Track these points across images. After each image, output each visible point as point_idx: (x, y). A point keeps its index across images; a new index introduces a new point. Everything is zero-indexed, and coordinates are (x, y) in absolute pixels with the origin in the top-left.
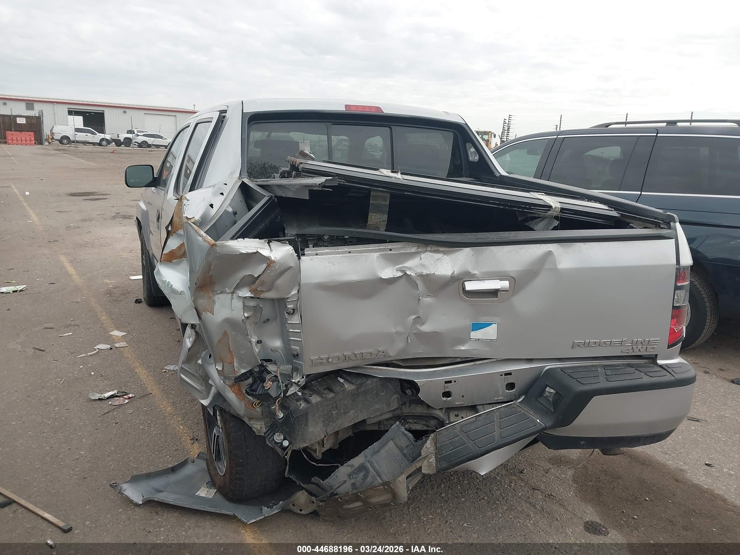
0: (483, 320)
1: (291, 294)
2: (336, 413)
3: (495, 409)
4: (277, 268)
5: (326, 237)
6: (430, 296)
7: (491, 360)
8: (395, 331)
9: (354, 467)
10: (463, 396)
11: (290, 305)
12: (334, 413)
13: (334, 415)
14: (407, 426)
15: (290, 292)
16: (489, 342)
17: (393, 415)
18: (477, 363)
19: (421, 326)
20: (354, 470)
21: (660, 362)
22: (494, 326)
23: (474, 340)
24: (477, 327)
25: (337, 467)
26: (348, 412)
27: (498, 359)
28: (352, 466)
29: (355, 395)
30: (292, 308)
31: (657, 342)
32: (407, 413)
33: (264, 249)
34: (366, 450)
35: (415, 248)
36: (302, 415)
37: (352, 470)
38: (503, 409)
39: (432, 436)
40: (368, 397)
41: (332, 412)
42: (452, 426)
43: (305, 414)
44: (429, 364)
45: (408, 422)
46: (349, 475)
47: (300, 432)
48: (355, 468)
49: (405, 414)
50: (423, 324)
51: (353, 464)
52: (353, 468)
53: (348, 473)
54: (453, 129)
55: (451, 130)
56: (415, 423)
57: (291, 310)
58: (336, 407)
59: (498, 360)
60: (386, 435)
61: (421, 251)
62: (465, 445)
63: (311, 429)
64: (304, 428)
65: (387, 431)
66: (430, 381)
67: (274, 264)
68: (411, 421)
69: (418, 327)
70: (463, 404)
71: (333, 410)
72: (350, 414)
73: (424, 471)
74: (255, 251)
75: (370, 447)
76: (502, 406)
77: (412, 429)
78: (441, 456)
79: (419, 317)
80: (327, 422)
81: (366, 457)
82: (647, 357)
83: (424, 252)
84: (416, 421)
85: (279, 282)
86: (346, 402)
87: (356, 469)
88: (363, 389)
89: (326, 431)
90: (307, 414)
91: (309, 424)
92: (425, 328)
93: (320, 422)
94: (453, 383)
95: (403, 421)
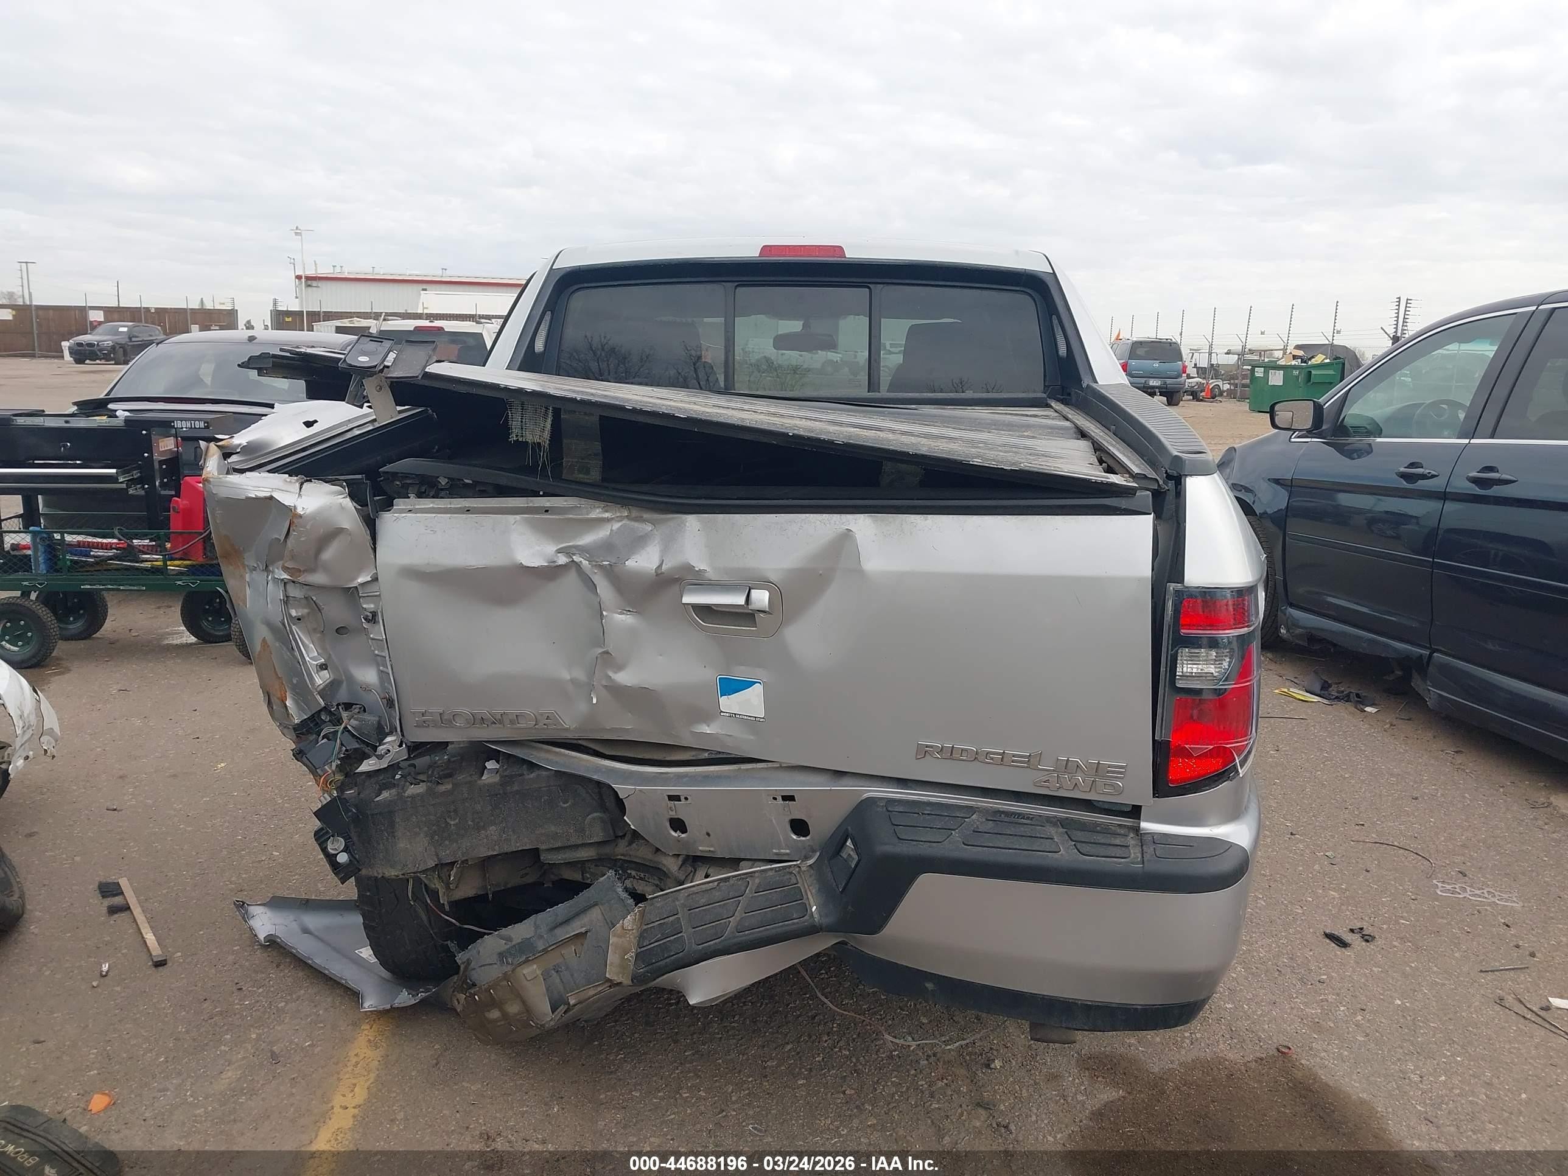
0: (740, 673)
1: (356, 582)
2: (457, 824)
3: (757, 871)
4: (308, 527)
5: (443, 481)
6: (629, 611)
7: (770, 765)
8: (568, 677)
9: (511, 941)
10: (708, 834)
11: (368, 603)
12: (452, 823)
13: (453, 827)
14: (628, 883)
15: (356, 579)
16: (750, 723)
17: (598, 854)
18: (744, 766)
19: (616, 673)
20: (512, 947)
21: (1146, 825)
22: (758, 689)
23: (728, 715)
24: (731, 687)
25: (482, 935)
26: (484, 828)
27: (784, 763)
28: (509, 939)
29: (498, 796)
30: (372, 610)
31: (1121, 773)
32: (622, 855)
33: (290, 492)
34: (541, 915)
35: (598, 511)
36: (380, 814)
37: (508, 946)
38: (770, 873)
39: (640, 907)
40: (530, 806)
41: (448, 820)
42: (675, 891)
43: (389, 812)
44: (656, 757)
45: (629, 876)
46: (502, 956)
47: (382, 845)
48: (514, 943)
49: (618, 855)
50: (620, 668)
51: (510, 936)
52: (510, 944)
53: (499, 951)
54: (1024, 286)
55: (1018, 289)
56: (641, 879)
57: (369, 614)
58: (455, 811)
59: (783, 765)
60: (585, 894)
61: (612, 518)
62: (679, 935)
63: (402, 845)
64: (387, 839)
65: (588, 886)
66: (640, 791)
67: (300, 520)
68: (633, 873)
69: (610, 674)
70: (712, 851)
71: (450, 817)
72: (489, 832)
73: (610, 974)
74: (268, 494)
75: (549, 911)
76: (773, 866)
77: (639, 892)
78: (643, 949)
79: (607, 653)
80: (436, 837)
81: (537, 927)
82: (1106, 807)
83: (619, 519)
84: (642, 875)
85: (327, 555)
86: (478, 807)
87: (514, 946)
88: (516, 788)
89: (437, 855)
90: (391, 813)
91: (399, 834)
92: (624, 678)
93: (422, 835)
94: (683, 801)
95: (620, 872)
